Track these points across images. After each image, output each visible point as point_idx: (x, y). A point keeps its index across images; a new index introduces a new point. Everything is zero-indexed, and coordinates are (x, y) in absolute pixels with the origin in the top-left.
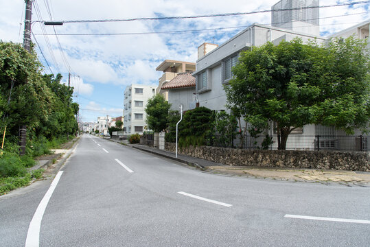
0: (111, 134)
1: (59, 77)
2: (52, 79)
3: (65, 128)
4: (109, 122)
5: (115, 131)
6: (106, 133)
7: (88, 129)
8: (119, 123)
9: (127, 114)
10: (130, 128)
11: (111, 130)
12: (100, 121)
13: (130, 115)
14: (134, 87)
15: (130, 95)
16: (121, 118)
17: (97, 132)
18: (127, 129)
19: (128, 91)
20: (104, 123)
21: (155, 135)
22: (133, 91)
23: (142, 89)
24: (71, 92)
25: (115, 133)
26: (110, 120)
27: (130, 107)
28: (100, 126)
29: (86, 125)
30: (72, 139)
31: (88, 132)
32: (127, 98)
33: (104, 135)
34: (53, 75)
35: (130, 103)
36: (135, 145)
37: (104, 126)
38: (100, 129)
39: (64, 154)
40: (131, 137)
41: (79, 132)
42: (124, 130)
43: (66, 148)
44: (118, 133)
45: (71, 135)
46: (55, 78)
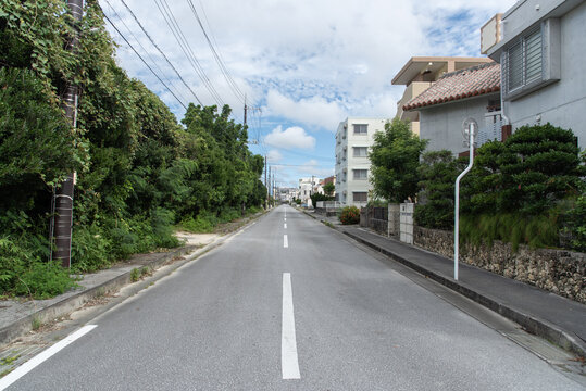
0: (314, 204)
1: (227, 110)
2: (215, 113)
3: (226, 195)
4: (316, 186)
5: (324, 197)
6: (310, 203)
7: (288, 198)
8: (329, 188)
9: (341, 171)
10: (345, 195)
11: (316, 198)
12: (302, 185)
13: (345, 173)
14: (351, 122)
15: (344, 138)
16: (332, 178)
17: (299, 202)
18: (341, 197)
19: (342, 130)
20: (309, 187)
21: (391, 209)
22: (351, 130)
23: (366, 125)
24: (244, 136)
25: (320, 204)
26: (317, 183)
27: (344, 159)
28: (302, 194)
29: (286, 192)
30: (254, 213)
31: (287, 202)
32: (339, 143)
33: (306, 208)
34: (215, 107)
35: (345, 151)
36: (350, 228)
37: (308, 194)
38: (302, 197)
39: (201, 246)
40: (344, 212)
41: (271, 202)
42: (336, 198)
43: (223, 232)
44: (324, 205)
45: (253, 208)
46: (219, 112)
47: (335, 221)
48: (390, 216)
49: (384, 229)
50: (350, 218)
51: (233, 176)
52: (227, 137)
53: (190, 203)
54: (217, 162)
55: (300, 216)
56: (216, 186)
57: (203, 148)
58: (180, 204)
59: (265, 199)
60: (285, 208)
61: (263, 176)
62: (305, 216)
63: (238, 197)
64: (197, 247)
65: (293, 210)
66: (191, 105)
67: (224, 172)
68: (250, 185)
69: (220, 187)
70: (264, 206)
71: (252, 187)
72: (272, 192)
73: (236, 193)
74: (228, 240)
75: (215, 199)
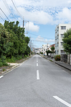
0: (47, 54)
1: (18, 23)
2: (14, 24)
3: (19, 51)
4: (48, 47)
5: (51, 52)
7: (38, 52)
8: (53, 48)
9: (57, 42)
10: (58, 51)
11: (48, 52)
12: (43, 47)
13: (58, 43)
14: (60, 25)
15: (58, 31)
16: (54, 45)
17: (42, 53)
18: (57, 52)
19: (57, 28)
20: (46, 48)
22: (60, 28)
24: (23, 31)
25: (49, 54)
26: (49, 46)
27: (58, 38)
28: (43, 50)
29: (37, 49)
30: (26, 57)
31: (38, 54)
32: (56, 33)
33: (45, 56)
34: (14, 22)
35: (58, 35)
36: (58, 62)
37: (45, 50)
38: (44, 52)
39: (14, 66)
40: (56, 57)
41: (32, 54)
42: (55, 52)
43: (19, 63)
44: (51, 54)
45: (26, 56)
46: (15, 24)
47: (53, 60)
48: (68, 58)
49: (67, 62)
50: (58, 59)
51: (20, 45)
52: (18, 32)
53: (9, 54)
54: (16, 41)
55: (42, 58)
56: (15, 49)
57: (12, 37)
58: (6, 54)
59: (30, 52)
60: (37, 56)
61: (29, 44)
62: (44, 58)
63: (22, 52)
64: (13, 66)
65: (40, 56)
66: (6, 21)
67: (18, 44)
68: (25, 47)
69: (17, 49)
70: (30, 55)
71: (26, 48)
72: (32, 50)
73: (21, 51)
74: (21, 64)
75: (16, 53)
